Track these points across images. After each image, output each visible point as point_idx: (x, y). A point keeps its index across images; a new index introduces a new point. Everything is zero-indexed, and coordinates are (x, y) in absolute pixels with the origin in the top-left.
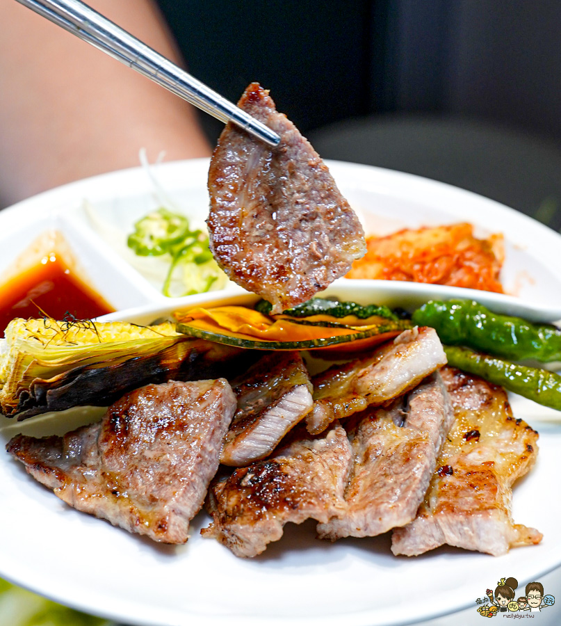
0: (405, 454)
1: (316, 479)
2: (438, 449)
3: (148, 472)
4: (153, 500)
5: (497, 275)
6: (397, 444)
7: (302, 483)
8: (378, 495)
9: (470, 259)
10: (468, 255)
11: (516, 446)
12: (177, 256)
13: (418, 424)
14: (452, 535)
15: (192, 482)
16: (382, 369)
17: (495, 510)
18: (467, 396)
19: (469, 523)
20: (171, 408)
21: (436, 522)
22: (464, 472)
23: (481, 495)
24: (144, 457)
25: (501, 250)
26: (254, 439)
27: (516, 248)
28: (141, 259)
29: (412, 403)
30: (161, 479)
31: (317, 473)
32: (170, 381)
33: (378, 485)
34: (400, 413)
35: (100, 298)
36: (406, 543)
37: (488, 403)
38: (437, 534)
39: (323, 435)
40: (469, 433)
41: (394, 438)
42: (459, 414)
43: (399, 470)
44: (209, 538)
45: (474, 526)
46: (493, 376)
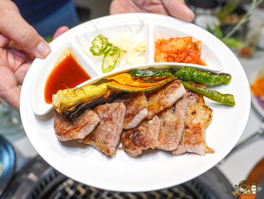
0: (175, 126)
1: (150, 135)
2: (184, 121)
3: (103, 134)
4: (105, 143)
5: (199, 55)
6: (172, 121)
7: (146, 137)
8: (168, 139)
9: (191, 52)
10: (191, 51)
11: (206, 116)
12: (106, 54)
13: (179, 114)
14: (189, 150)
15: (115, 137)
16: (168, 97)
17: (201, 143)
18: (192, 99)
19: (194, 147)
20: (108, 114)
21: (184, 146)
22: (192, 127)
23: (197, 136)
24: (101, 129)
25: (201, 46)
26: (132, 123)
27: (205, 46)
28: (95, 56)
29: (177, 106)
30: (107, 136)
31: (150, 133)
32: (107, 103)
33: (168, 135)
34: (173, 109)
35: (84, 70)
36: (176, 152)
37: (198, 101)
38: (185, 149)
39: (152, 119)
40: (193, 113)
41: (172, 118)
42: (190, 106)
43: (174, 131)
44: (121, 150)
45: (196, 148)
46: (199, 92)
